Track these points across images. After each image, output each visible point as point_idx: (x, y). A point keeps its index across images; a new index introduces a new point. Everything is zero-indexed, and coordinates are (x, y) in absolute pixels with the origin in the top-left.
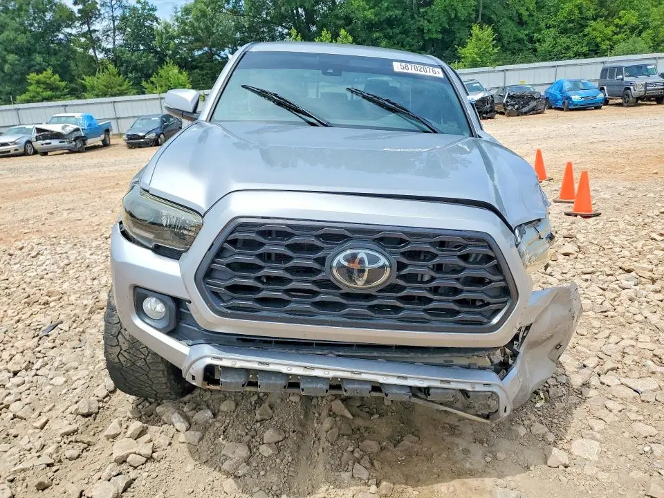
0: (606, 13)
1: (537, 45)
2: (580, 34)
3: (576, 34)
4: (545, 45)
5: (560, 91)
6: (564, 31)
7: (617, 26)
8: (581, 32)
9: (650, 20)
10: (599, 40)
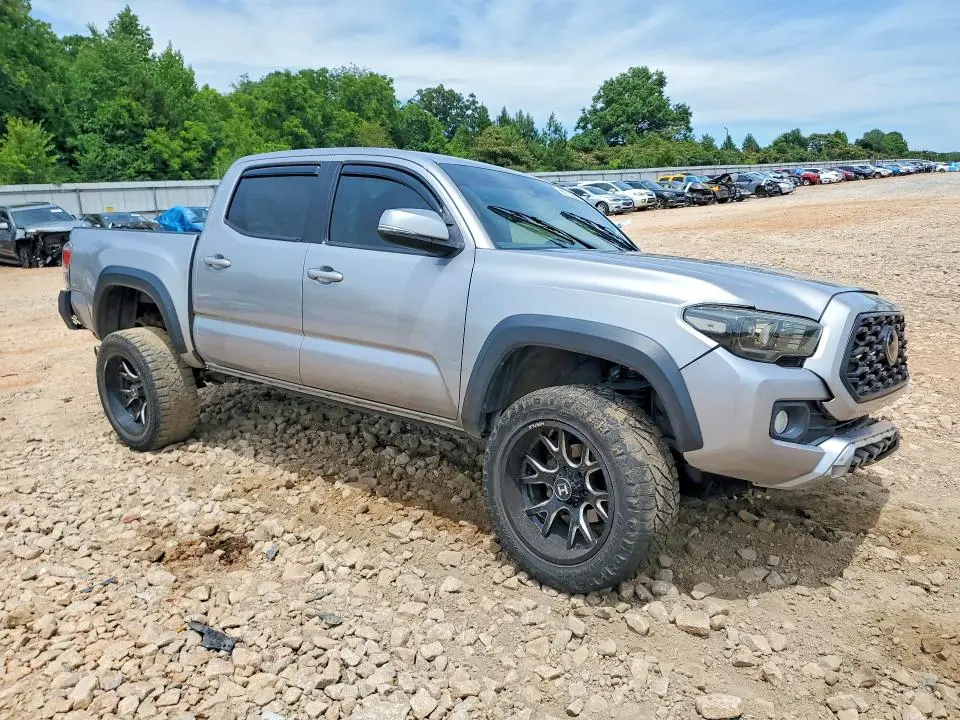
0: (166, 122)
1: (76, 155)
2: (138, 146)
3: (130, 144)
4: (91, 156)
5: (179, 222)
6: (113, 139)
7: (185, 140)
8: (138, 143)
9: (223, 135)
10: (166, 156)
